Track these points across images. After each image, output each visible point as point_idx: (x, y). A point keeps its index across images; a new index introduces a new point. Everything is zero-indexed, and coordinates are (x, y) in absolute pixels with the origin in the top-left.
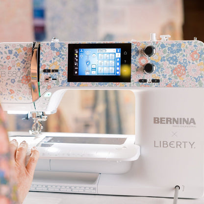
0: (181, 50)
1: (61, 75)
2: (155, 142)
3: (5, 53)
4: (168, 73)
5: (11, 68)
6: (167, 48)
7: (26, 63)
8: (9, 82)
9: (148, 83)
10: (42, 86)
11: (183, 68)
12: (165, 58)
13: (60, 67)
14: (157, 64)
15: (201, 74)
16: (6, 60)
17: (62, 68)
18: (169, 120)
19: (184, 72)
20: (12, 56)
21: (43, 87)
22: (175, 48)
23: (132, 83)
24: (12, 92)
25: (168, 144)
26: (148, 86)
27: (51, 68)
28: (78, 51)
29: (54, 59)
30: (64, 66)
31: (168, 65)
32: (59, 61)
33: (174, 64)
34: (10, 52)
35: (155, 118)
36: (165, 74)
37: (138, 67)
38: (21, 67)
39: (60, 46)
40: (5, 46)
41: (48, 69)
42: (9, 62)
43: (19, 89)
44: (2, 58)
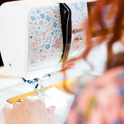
3: (38, 17)
5: (45, 33)
7: (57, 26)
8: (44, 48)
10: (73, 46)
16: (40, 26)
20: (45, 20)
27: (78, 28)
29: (79, 19)
34: (43, 16)
38: (54, 31)
39: (81, 5)
40: (37, 11)
41: (76, 29)
42: (43, 27)
43: (52, 54)
44: (36, 23)
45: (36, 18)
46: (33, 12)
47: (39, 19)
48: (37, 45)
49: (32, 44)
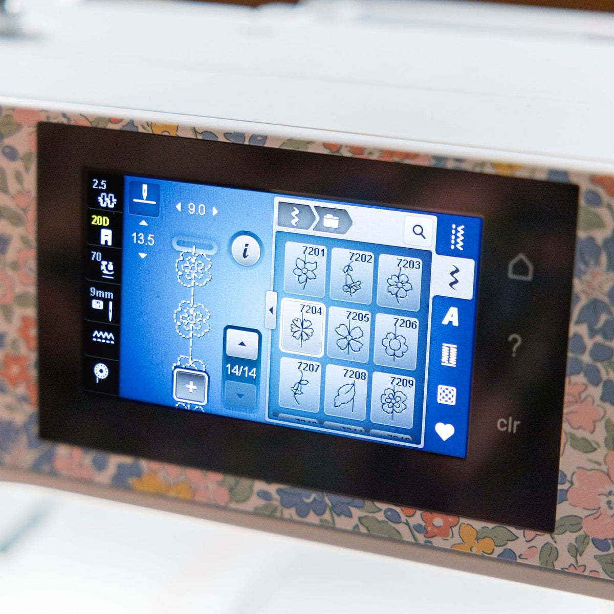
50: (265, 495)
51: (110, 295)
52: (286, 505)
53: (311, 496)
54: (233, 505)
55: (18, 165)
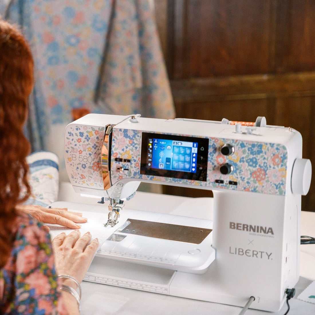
0: (262, 152)
1: (133, 165)
2: (230, 248)
3: (76, 135)
4: (247, 175)
5: (82, 152)
6: (246, 149)
7: (97, 148)
8: (80, 166)
9: (224, 184)
10: (113, 175)
11: (263, 172)
12: (245, 160)
13: (133, 157)
14: (236, 165)
15: (282, 181)
16: (77, 143)
17: (135, 158)
18: (246, 227)
19: (263, 177)
20: (83, 139)
21: (115, 177)
22: (255, 149)
23: (208, 182)
24: (83, 177)
25: (244, 252)
26: (225, 188)
27: (124, 157)
28: (152, 141)
29: (127, 147)
30: (137, 157)
31: (246, 167)
32: (132, 150)
33: (254, 167)
34: (82, 134)
35: (231, 223)
36: (243, 176)
37: (215, 166)
38: (92, 152)
39: (133, 134)
40: (76, 128)
41: (120, 158)
42: (80, 145)
43: (90, 176)
44: (73, 140)
45: (74, 135)
46: (71, 128)
47: (77, 136)
48: (73, 161)
49: (68, 158)
50: (170, 180)
51: (151, 154)
52: (173, 181)
53: (176, 179)
54: (166, 181)
55: (139, 138)
